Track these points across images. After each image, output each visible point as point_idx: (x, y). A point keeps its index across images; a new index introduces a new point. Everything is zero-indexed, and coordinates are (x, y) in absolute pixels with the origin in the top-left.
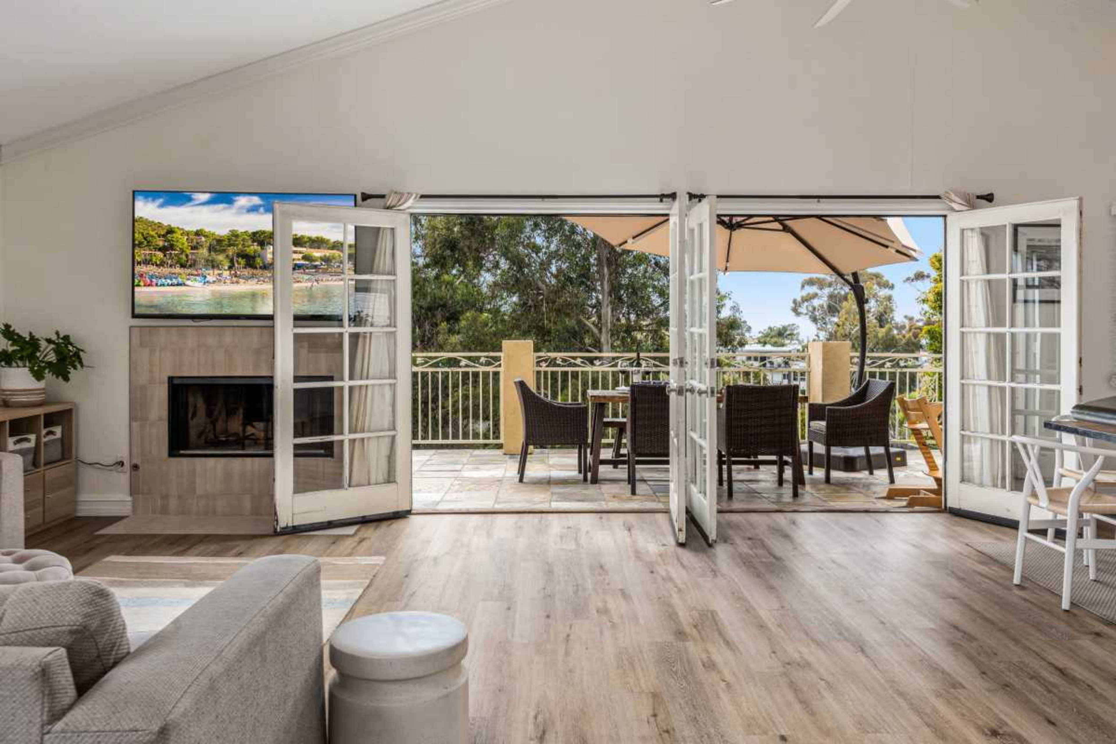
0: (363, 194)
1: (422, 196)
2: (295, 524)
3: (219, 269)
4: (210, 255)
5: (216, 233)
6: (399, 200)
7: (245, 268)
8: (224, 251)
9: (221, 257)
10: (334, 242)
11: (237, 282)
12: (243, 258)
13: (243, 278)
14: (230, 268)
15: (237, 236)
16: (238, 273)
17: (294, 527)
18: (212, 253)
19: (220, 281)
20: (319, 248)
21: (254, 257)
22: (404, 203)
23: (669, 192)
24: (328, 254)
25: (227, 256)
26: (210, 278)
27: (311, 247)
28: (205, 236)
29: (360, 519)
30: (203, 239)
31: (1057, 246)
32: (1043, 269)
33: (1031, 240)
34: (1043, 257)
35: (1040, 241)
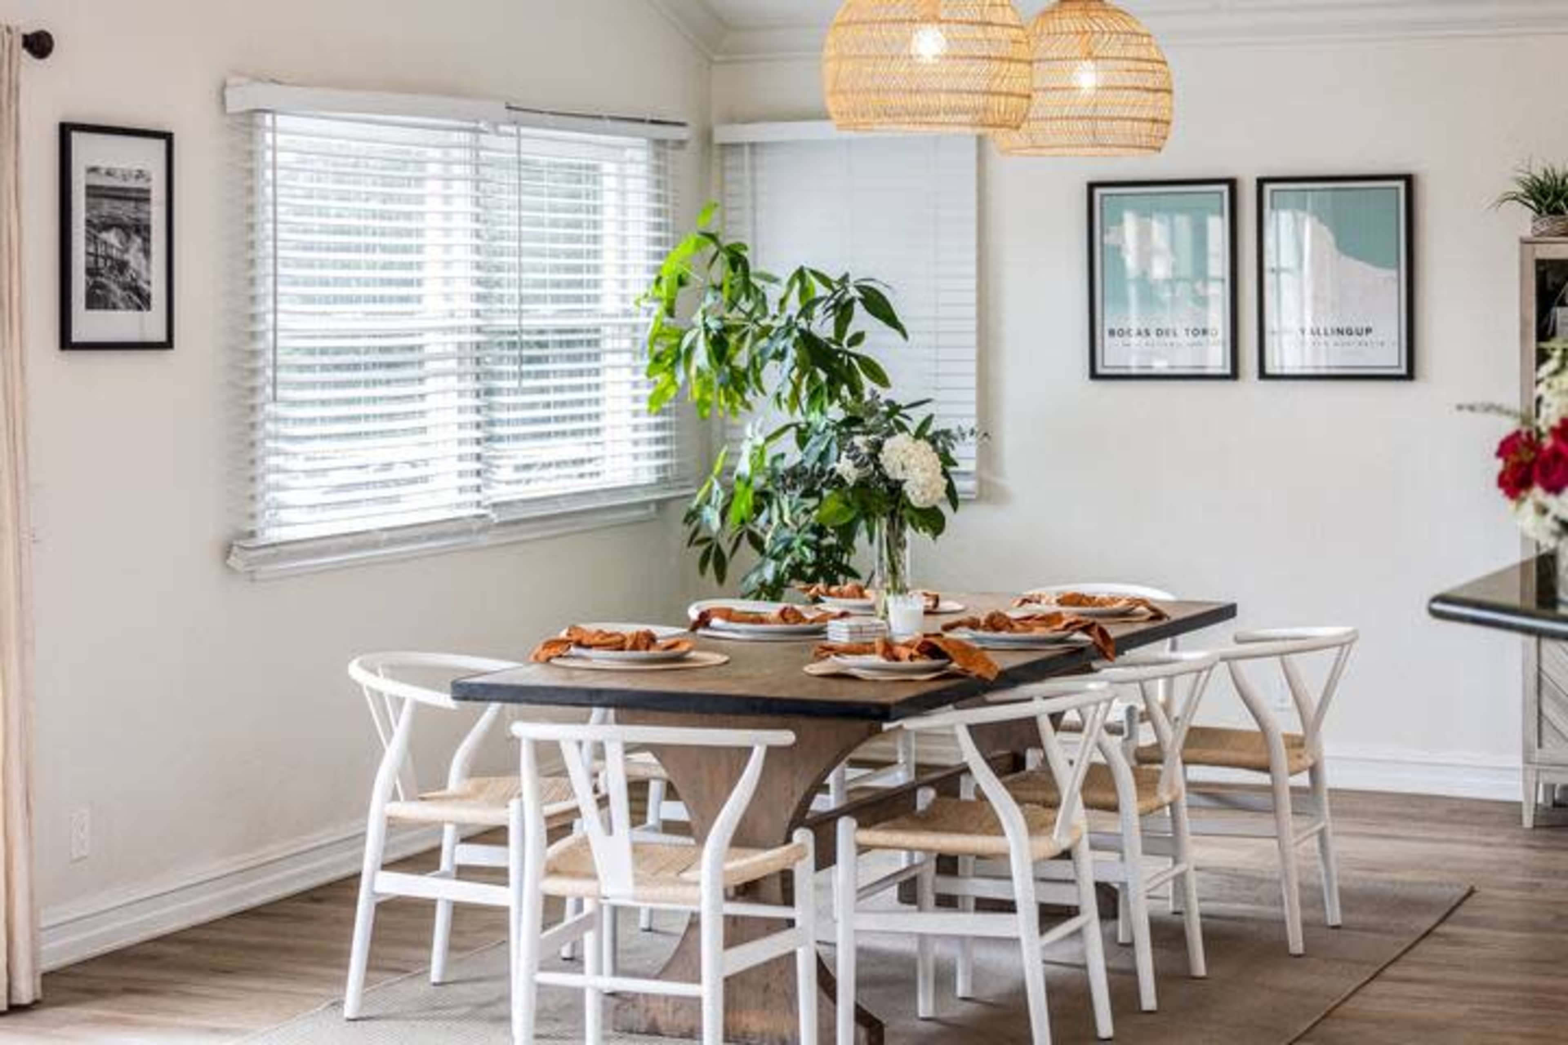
31: (139, 190)
32: (115, 253)
33: (93, 170)
34: (114, 219)
35: (109, 173)
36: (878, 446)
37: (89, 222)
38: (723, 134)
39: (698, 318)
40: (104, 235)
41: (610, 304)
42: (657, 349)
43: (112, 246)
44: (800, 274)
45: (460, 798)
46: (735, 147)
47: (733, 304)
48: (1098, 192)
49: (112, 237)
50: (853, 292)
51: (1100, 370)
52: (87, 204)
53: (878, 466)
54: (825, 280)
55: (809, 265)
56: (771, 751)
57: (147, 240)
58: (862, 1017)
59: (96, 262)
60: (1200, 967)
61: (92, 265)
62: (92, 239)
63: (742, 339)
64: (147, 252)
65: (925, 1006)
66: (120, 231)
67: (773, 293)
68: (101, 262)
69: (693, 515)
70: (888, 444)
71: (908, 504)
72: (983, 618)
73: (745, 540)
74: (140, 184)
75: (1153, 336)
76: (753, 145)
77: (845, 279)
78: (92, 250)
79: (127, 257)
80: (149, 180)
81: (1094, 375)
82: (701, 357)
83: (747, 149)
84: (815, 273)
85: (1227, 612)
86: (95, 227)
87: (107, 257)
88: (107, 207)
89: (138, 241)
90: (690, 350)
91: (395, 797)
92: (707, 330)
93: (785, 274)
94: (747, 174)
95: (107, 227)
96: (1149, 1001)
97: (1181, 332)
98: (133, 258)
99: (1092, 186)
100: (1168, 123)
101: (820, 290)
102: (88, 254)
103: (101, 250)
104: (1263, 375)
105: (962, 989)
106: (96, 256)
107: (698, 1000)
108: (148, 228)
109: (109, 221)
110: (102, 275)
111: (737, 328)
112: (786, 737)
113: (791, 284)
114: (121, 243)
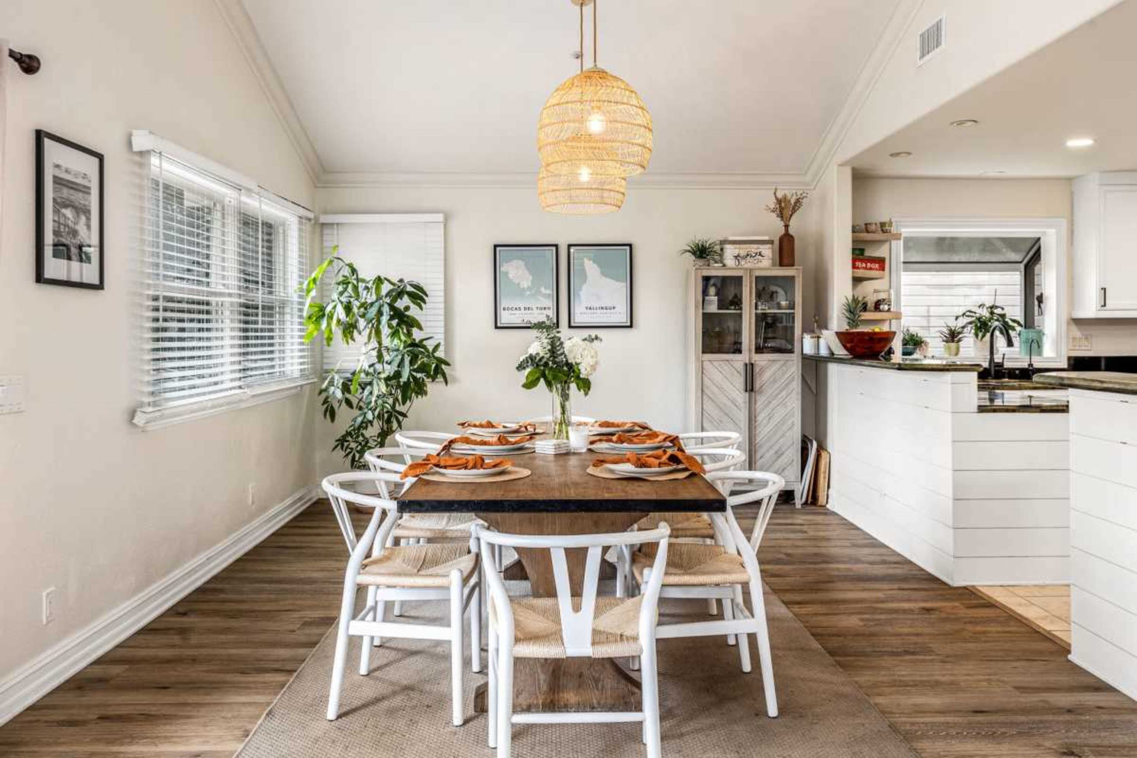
31: (85, 187)
32: (70, 224)
33: (57, 166)
34: (71, 201)
35: (67, 171)
37: (54, 200)
39: (335, 297)
40: (64, 211)
43: (69, 219)
44: (379, 279)
46: (329, 224)
48: (498, 249)
49: (68, 212)
50: (408, 286)
51: (499, 325)
52: (54, 188)
54: (391, 282)
57: (88, 219)
59: (59, 227)
61: (57, 229)
62: (56, 211)
64: (89, 227)
66: (73, 210)
68: (62, 227)
74: (84, 182)
75: (523, 310)
76: (338, 224)
77: (401, 281)
78: (56, 219)
79: (77, 227)
80: (90, 181)
81: (496, 327)
83: (335, 226)
84: (386, 279)
86: (60, 204)
87: (66, 226)
88: (65, 192)
89: (83, 218)
90: (331, 312)
92: (341, 302)
94: (335, 237)
95: (66, 206)
97: (535, 309)
98: (81, 228)
99: (495, 247)
101: (389, 286)
102: (54, 221)
103: (62, 221)
104: (570, 327)
106: (59, 223)
108: (89, 212)
109: (68, 202)
110: (62, 236)
113: (374, 284)
114: (73, 217)
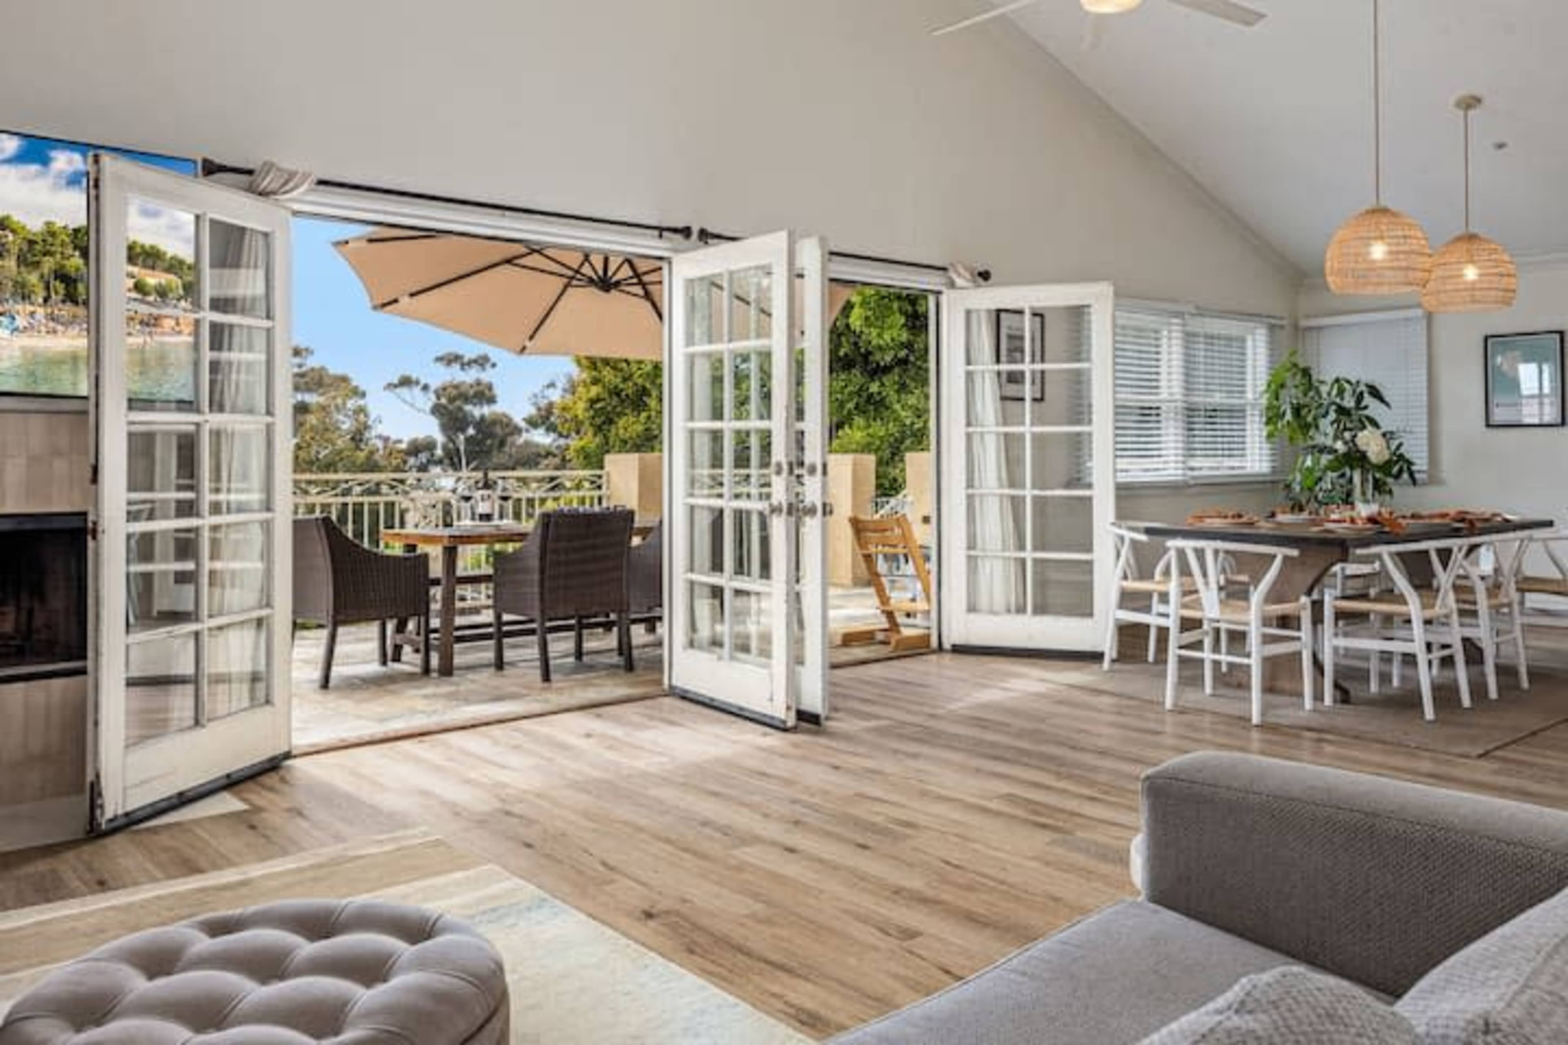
0: (205, 161)
1: (322, 182)
2: (129, 808)
3: (32, 304)
4: (19, 273)
5: (28, 227)
6: (286, 182)
7: (64, 302)
8: (37, 264)
9: (33, 278)
10: (172, 258)
11: (55, 332)
12: (62, 281)
13: (62, 324)
14: (46, 300)
15: (53, 234)
16: (56, 312)
17: (127, 815)
18: (23, 269)
19: (32, 327)
20: (153, 268)
21: (75, 281)
22: (292, 190)
23: (680, 225)
24: (163, 282)
25: (42, 276)
26: (21, 322)
27: (145, 266)
28: (13, 231)
29: (225, 781)
30: (11, 237)
34: (1019, 348)
35: (1016, 329)
36: (1355, 436)
38: (1304, 323)
39: (1288, 400)
41: (1250, 396)
42: (1271, 414)
43: (1017, 358)
44: (1337, 380)
45: (1159, 583)
46: (1310, 329)
47: (1305, 395)
48: (1489, 341)
50: (1362, 388)
51: (1491, 423)
52: (1007, 341)
53: (1355, 445)
54: (1348, 382)
55: (1341, 376)
56: (1286, 558)
58: (1337, 686)
60: (1525, 684)
63: (1310, 411)
65: (1374, 687)
66: (1020, 352)
67: (1324, 389)
69: (1288, 487)
70: (1360, 434)
71: (1369, 463)
72: (1409, 514)
73: (1313, 500)
77: (1358, 382)
81: (1488, 425)
82: (1289, 416)
83: (1315, 329)
84: (1344, 380)
85: (1550, 524)
90: (1284, 414)
91: (1125, 577)
92: (1292, 404)
93: (1329, 378)
94: (1315, 339)
96: (1493, 694)
97: (1534, 404)
99: (1486, 339)
100: (1514, 291)
101: (1346, 386)
105: (1396, 682)
107: (1248, 667)
111: (1307, 406)
112: (1295, 553)
113: (1332, 385)
114: (1021, 357)
